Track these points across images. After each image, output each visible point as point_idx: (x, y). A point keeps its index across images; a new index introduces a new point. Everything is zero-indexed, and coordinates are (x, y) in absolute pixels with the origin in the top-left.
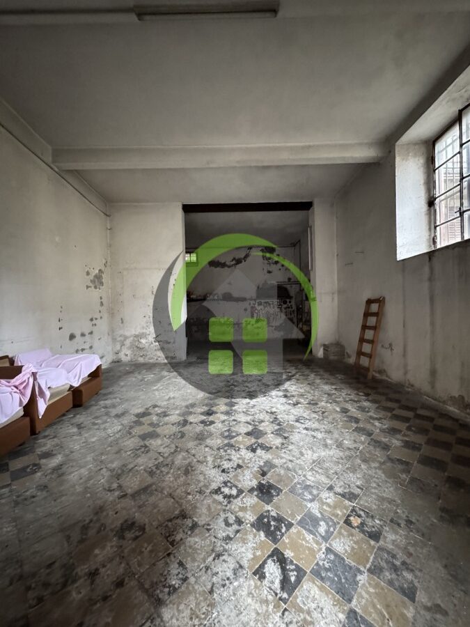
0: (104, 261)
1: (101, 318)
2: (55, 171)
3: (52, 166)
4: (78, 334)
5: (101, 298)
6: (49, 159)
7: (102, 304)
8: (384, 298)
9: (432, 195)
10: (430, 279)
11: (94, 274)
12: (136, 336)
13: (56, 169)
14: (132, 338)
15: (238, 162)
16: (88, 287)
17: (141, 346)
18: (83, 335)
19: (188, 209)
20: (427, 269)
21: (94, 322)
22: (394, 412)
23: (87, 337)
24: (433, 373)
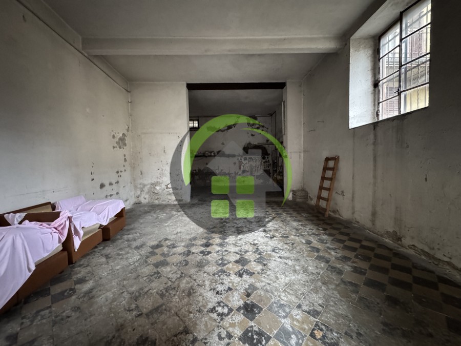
0: (127, 127)
1: (125, 170)
2: (85, 56)
3: (83, 52)
4: (107, 183)
5: (125, 156)
6: (80, 47)
7: (125, 160)
8: (338, 157)
9: (377, 79)
10: (374, 144)
11: (118, 138)
12: (152, 184)
14: (149, 186)
15: (230, 51)
16: (114, 147)
17: (156, 192)
18: (111, 184)
19: (191, 87)
20: (372, 136)
21: (120, 173)
22: (345, 244)
23: (114, 186)
24: (374, 214)
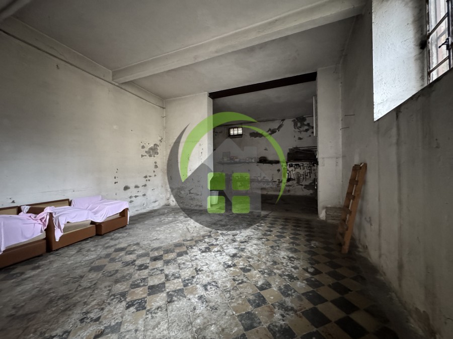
0: (160, 138)
1: (155, 175)
2: (114, 85)
3: (113, 82)
4: (132, 185)
5: (156, 163)
6: (110, 78)
7: (156, 167)
9: (425, 33)
11: (149, 147)
13: (117, 84)
16: (142, 156)
18: (137, 187)
20: (394, 131)
21: (148, 178)
23: (141, 189)
